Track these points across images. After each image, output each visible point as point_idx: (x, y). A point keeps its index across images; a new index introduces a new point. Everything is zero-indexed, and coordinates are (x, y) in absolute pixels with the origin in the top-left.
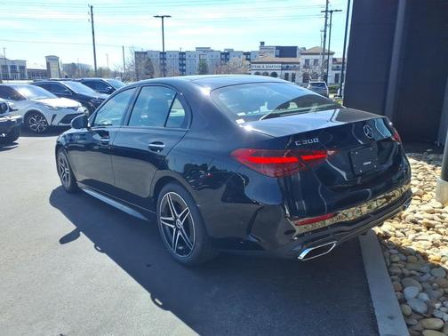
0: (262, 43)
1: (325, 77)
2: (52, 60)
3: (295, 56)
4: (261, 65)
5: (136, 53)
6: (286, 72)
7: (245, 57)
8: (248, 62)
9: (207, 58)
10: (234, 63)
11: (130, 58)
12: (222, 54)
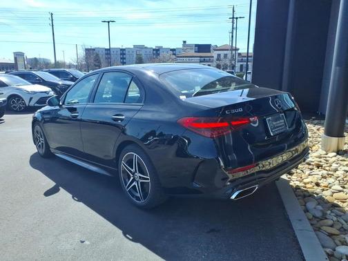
0: (185, 42)
1: (233, 67)
3: (209, 52)
4: (185, 59)
7: (171, 52)
8: (174, 57)
9: (143, 53)
12: (154, 50)
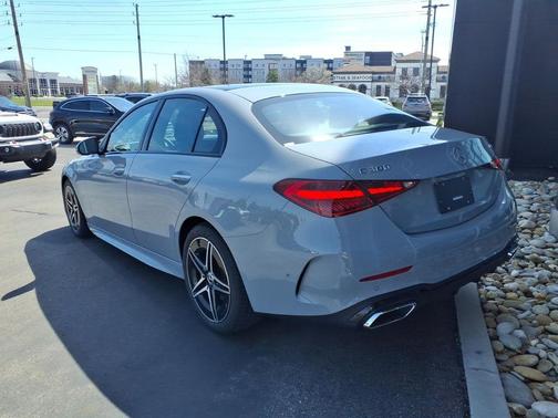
0: (348, 48)
1: (428, 93)
2: (88, 72)
3: (389, 64)
4: (347, 76)
5: (191, 62)
6: (379, 84)
7: (326, 65)
8: (330, 73)
9: (279, 66)
10: (313, 74)
11: (184, 69)
12: (297, 62)
